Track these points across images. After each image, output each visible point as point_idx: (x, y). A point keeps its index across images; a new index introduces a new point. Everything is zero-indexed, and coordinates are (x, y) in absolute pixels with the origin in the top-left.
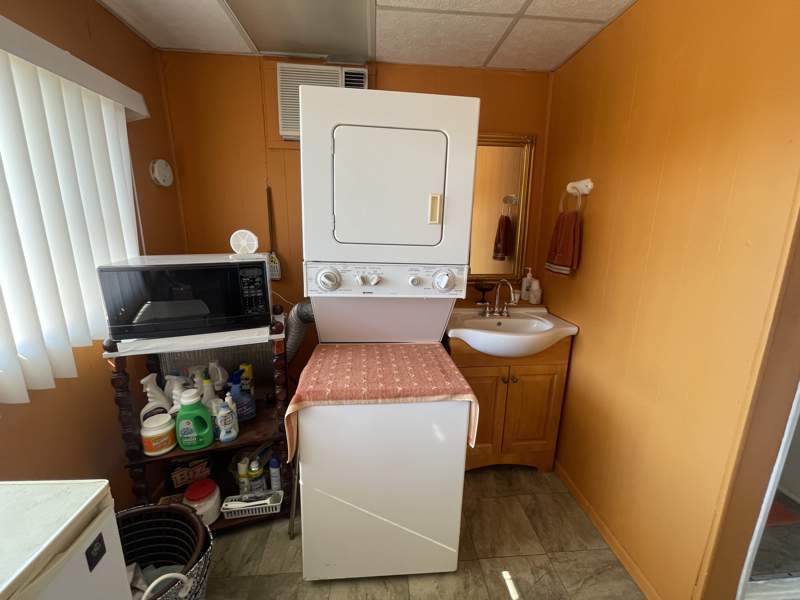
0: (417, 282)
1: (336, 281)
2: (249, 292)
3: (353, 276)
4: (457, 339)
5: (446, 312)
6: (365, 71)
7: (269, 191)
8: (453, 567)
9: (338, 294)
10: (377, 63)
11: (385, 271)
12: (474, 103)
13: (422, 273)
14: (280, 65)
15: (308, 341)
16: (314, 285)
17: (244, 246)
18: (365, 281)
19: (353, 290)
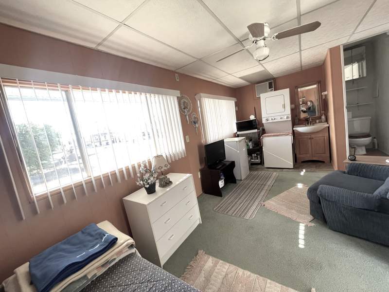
0: (281, 118)
1: (267, 120)
2: (254, 124)
3: (270, 119)
4: (296, 130)
5: (290, 124)
6: (273, 81)
7: (255, 108)
8: (292, 167)
9: (268, 122)
10: (274, 78)
11: (275, 117)
12: (288, 89)
13: (282, 117)
14: (256, 85)
15: (264, 132)
16: (264, 121)
17: (252, 117)
18: (272, 119)
19: (270, 121)
